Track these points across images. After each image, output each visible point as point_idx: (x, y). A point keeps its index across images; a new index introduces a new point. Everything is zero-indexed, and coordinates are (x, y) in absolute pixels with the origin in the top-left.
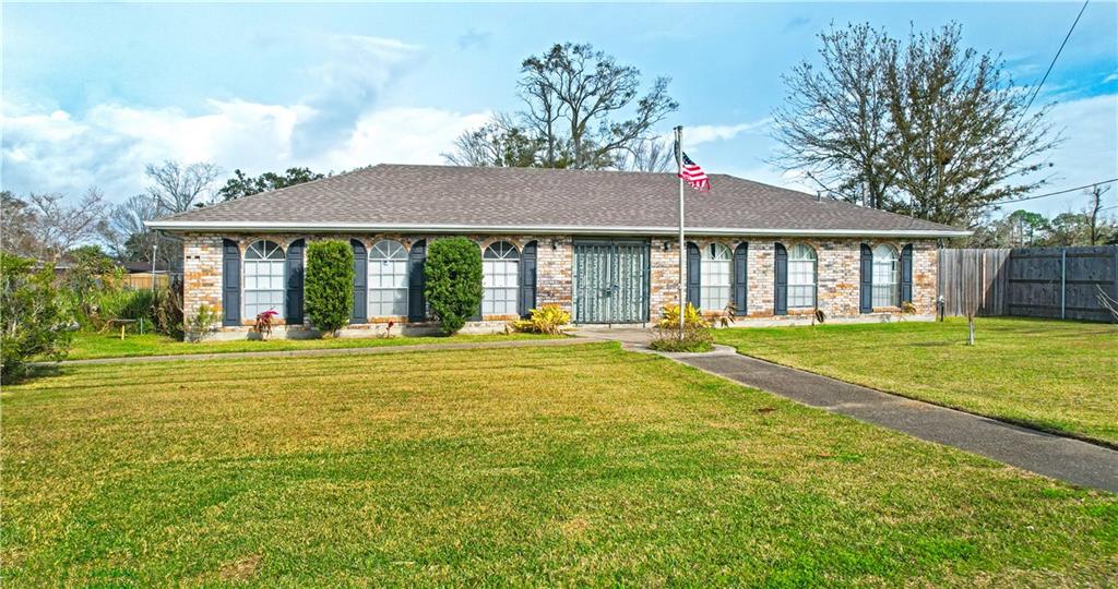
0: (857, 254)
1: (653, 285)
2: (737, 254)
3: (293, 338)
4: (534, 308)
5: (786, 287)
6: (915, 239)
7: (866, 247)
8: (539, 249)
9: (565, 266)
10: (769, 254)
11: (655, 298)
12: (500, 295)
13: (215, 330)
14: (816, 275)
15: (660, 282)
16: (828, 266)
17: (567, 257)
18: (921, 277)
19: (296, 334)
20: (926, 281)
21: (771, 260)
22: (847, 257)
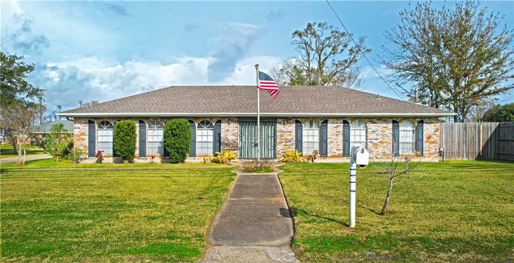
0: (390, 126)
1: (278, 141)
2: (322, 126)
3: (116, 163)
4: (220, 152)
5: (349, 143)
6: (425, 117)
7: (395, 121)
8: (222, 124)
9: (235, 132)
10: (339, 126)
11: (279, 147)
12: (205, 145)
13: (85, 159)
14: (367, 136)
15: (282, 139)
16: (373, 132)
17: (236, 127)
18: (429, 137)
19: (117, 161)
20: (432, 140)
21: (341, 129)
22: (384, 127)
